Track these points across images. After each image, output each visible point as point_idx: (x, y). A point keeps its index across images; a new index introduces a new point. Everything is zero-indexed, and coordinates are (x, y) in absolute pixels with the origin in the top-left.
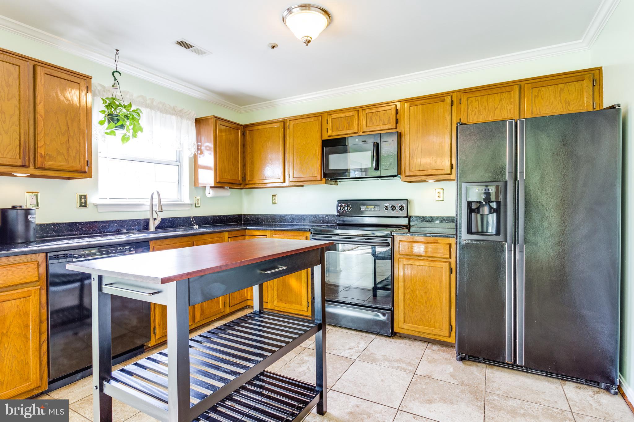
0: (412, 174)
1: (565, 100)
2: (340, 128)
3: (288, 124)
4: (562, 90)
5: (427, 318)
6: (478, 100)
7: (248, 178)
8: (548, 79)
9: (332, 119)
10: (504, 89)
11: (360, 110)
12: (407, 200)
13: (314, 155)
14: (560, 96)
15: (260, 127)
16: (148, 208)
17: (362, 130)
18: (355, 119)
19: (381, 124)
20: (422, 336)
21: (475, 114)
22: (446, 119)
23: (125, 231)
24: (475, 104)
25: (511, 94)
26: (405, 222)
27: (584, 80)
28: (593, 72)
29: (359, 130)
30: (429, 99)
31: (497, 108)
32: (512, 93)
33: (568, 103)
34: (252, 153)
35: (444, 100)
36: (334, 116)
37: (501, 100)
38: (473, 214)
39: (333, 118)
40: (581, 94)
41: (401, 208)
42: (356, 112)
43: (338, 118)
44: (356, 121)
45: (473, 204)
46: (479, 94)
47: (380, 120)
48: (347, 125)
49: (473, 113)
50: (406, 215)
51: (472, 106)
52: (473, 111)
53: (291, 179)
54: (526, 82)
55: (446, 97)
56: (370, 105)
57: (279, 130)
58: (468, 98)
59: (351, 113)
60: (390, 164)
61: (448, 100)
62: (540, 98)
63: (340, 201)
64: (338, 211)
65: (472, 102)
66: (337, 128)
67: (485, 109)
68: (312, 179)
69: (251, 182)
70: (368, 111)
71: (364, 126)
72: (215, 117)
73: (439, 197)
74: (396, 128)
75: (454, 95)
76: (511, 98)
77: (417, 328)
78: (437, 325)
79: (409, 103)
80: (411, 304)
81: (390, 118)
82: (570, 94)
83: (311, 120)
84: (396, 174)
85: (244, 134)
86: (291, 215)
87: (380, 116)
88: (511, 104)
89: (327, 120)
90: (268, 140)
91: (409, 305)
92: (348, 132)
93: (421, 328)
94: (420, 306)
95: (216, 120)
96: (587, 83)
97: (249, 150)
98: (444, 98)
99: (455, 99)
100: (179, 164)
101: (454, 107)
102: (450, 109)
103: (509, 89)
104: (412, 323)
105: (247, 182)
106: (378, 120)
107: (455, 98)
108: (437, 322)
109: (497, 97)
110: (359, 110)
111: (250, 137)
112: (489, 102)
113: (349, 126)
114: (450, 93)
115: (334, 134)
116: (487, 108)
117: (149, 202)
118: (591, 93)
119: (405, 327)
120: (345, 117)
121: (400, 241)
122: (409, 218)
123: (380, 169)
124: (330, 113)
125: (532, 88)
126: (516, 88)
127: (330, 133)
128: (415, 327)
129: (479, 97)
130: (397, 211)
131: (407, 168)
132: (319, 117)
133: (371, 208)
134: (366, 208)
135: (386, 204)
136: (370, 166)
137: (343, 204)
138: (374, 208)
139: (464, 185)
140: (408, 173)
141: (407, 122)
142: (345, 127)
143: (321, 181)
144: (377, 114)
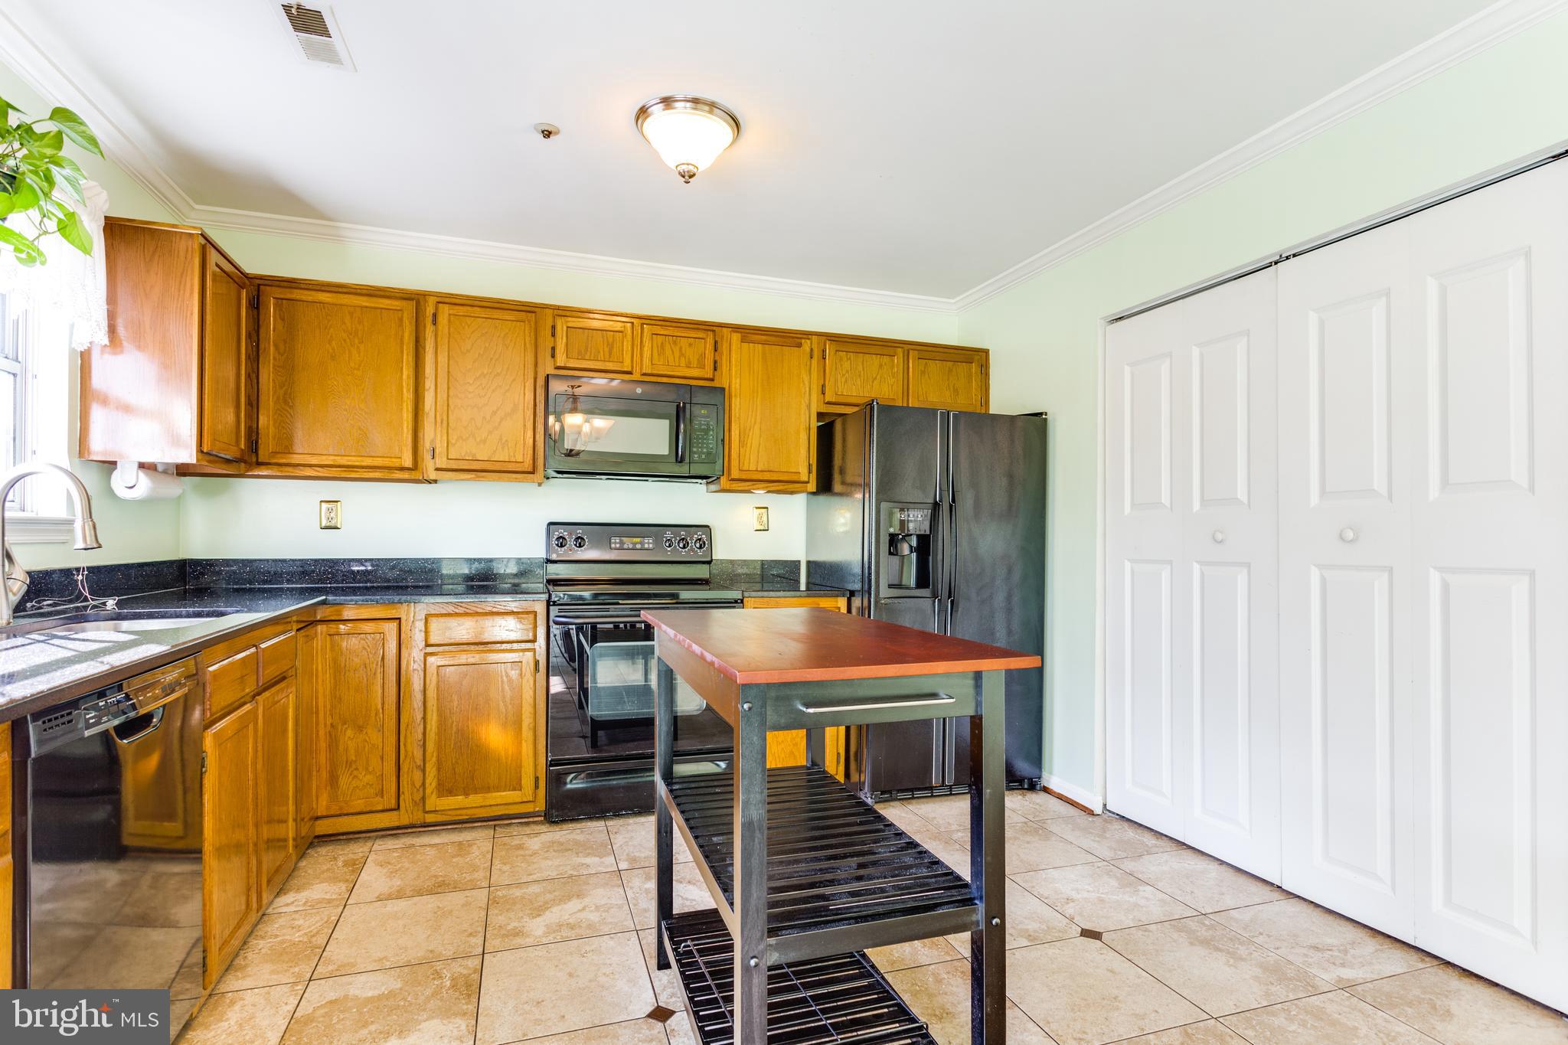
1: (954, 387)
2: (588, 354)
3: (431, 309)
4: (950, 371)
6: (850, 358)
7: (269, 445)
8: (937, 349)
9: (568, 327)
10: (886, 351)
11: (639, 323)
12: (708, 527)
14: (948, 379)
17: (641, 369)
18: (627, 341)
19: (683, 363)
21: (846, 381)
22: (803, 381)
24: (846, 365)
25: (892, 360)
26: (703, 572)
27: (972, 363)
28: (980, 354)
29: (634, 367)
30: (778, 336)
31: (875, 378)
32: (895, 358)
33: (956, 391)
34: (288, 369)
35: (799, 345)
36: (573, 322)
37: (881, 366)
39: (570, 325)
40: (970, 381)
41: (701, 543)
42: (628, 326)
43: (582, 328)
44: (627, 346)
46: (852, 348)
47: (682, 355)
48: (607, 349)
49: (843, 380)
50: (708, 559)
51: (841, 366)
52: (843, 375)
53: (441, 462)
54: (914, 347)
55: (803, 341)
56: (661, 319)
57: (401, 320)
58: (835, 351)
60: (709, 453)
61: (805, 345)
62: (927, 375)
63: (555, 526)
65: (841, 358)
66: (579, 353)
67: (860, 376)
68: (507, 466)
69: (283, 458)
71: (647, 361)
73: (761, 523)
74: (713, 378)
75: (815, 340)
76: (893, 367)
79: (739, 335)
81: (703, 356)
82: (958, 378)
84: (717, 474)
86: (396, 559)
87: (681, 348)
88: (892, 376)
89: (554, 327)
90: (356, 341)
92: (609, 366)
96: (974, 368)
97: (274, 359)
98: (799, 340)
101: (815, 361)
102: (807, 363)
103: (891, 351)
106: (677, 354)
107: (816, 346)
109: (876, 360)
110: (634, 322)
111: (283, 319)
112: (865, 366)
113: (610, 353)
114: (808, 334)
115: (572, 364)
116: (862, 374)
118: (978, 383)
120: (602, 331)
123: (686, 461)
124: (561, 311)
125: (919, 358)
126: (900, 353)
127: (560, 360)
129: (852, 354)
130: (692, 549)
131: (734, 463)
132: (530, 314)
133: (635, 544)
134: (622, 543)
135: (669, 534)
136: (666, 452)
137: (566, 533)
138: (642, 543)
139: (884, 505)
140: (735, 474)
141: (736, 371)
142: (599, 352)
143: (531, 475)
144: (675, 343)
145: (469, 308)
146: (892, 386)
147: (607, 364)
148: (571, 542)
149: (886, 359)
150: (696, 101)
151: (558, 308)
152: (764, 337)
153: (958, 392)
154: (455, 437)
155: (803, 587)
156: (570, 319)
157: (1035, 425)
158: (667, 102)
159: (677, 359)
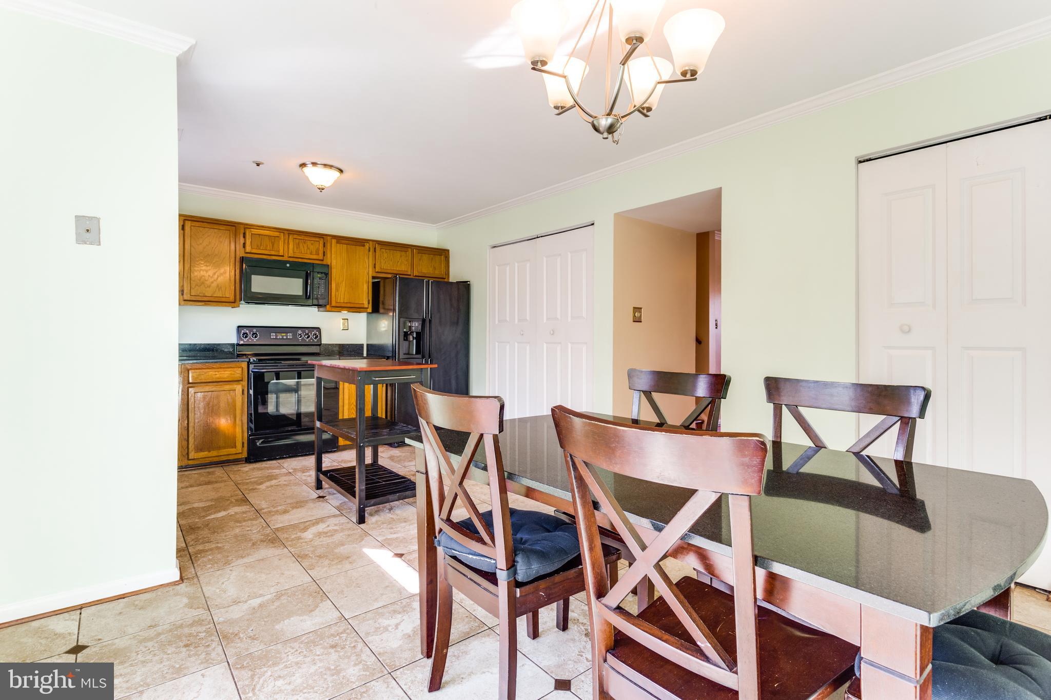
1: (434, 266)
4: (431, 258)
6: (387, 252)
8: (426, 249)
9: (252, 234)
10: (403, 249)
14: (431, 263)
17: (288, 254)
18: (281, 241)
19: (308, 252)
21: (385, 262)
22: (365, 262)
24: (385, 255)
27: (442, 255)
28: (445, 251)
29: (284, 254)
30: (354, 241)
31: (399, 262)
32: (407, 253)
33: (435, 268)
35: (364, 246)
36: (254, 232)
37: (401, 256)
39: (252, 232)
40: (440, 262)
42: (282, 234)
43: (259, 234)
44: (281, 244)
46: (388, 247)
47: (308, 248)
48: (271, 245)
49: (384, 262)
51: (383, 255)
52: (384, 260)
53: (187, 297)
54: (416, 248)
55: (366, 244)
56: (298, 232)
58: (380, 248)
59: (276, 233)
60: (322, 295)
61: (367, 246)
62: (422, 261)
65: (382, 252)
67: (392, 260)
68: (222, 300)
70: (295, 237)
71: (291, 251)
74: (323, 260)
75: (371, 243)
76: (406, 256)
79: (335, 240)
81: (318, 249)
82: (435, 262)
83: (221, 227)
84: (322, 304)
87: (307, 245)
88: (406, 261)
89: (245, 233)
96: (442, 258)
98: (364, 243)
99: (371, 246)
101: (371, 253)
102: (367, 254)
103: (406, 249)
106: (306, 248)
109: (398, 253)
110: (285, 232)
112: (394, 256)
113: (273, 247)
114: (367, 241)
115: (254, 252)
118: (445, 265)
120: (269, 236)
123: (308, 298)
125: (418, 253)
126: (410, 250)
127: (248, 249)
129: (387, 250)
130: (312, 339)
131: (333, 299)
132: (233, 227)
133: (283, 336)
134: (276, 336)
135: (300, 332)
136: (302, 294)
137: (247, 331)
138: (287, 336)
139: (401, 319)
140: (334, 304)
141: (334, 257)
142: (267, 246)
143: (233, 304)
144: (305, 243)
145: (201, 223)
146: (406, 265)
147: (271, 252)
148: (250, 335)
149: (403, 253)
150: (325, 165)
151: (247, 225)
152: (347, 242)
154: (194, 285)
155: (365, 354)
156: (252, 230)
157: (464, 288)
158: (314, 164)
159: (306, 250)
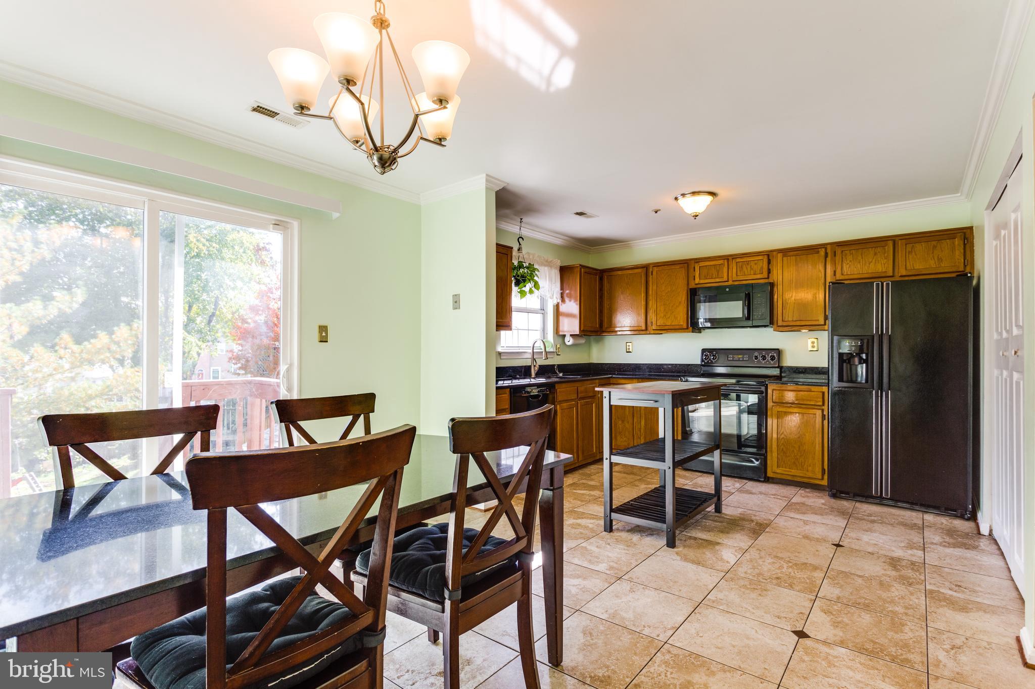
0: (785, 325)
1: (938, 257)
2: (709, 276)
3: (651, 270)
4: (935, 247)
5: (800, 462)
6: (852, 254)
7: (605, 325)
8: (922, 235)
9: (699, 267)
11: (730, 258)
12: (778, 349)
13: (680, 303)
14: (933, 253)
15: (620, 273)
16: (530, 356)
17: (732, 279)
18: (725, 268)
19: (752, 272)
20: (796, 480)
21: (850, 267)
22: (820, 271)
23: (518, 377)
24: (850, 257)
25: (885, 249)
26: (776, 372)
27: (955, 238)
28: (965, 231)
29: (728, 279)
30: (802, 250)
31: (871, 262)
32: (886, 247)
33: (940, 260)
34: (610, 298)
35: (818, 252)
36: (702, 264)
37: (875, 254)
38: (845, 364)
39: (700, 265)
40: (953, 250)
41: (773, 358)
42: (726, 261)
43: (706, 266)
44: (725, 270)
45: (845, 356)
46: (854, 247)
47: (751, 269)
48: (716, 273)
49: (848, 266)
50: (777, 365)
51: (846, 259)
52: (848, 264)
53: (654, 327)
54: (901, 238)
55: (820, 249)
56: (741, 254)
57: (642, 276)
58: (842, 251)
59: (721, 262)
60: (762, 315)
61: (822, 252)
62: (913, 253)
63: (704, 351)
64: (702, 361)
65: (846, 255)
66: (705, 277)
67: (860, 262)
68: (677, 327)
69: (610, 329)
70: (738, 260)
71: (734, 275)
72: (580, 265)
73: (813, 347)
74: (768, 278)
75: (829, 247)
76: (885, 253)
77: (791, 472)
78: (810, 468)
79: (781, 254)
80: (784, 449)
81: (762, 268)
82: (942, 251)
83: (677, 267)
84: (768, 324)
85: (601, 279)
87: (751, 266)
88: (885, 259)
89: (694, 268)
90: (628, 286)
91: (783, 450)
92: (717, 280)
93: (794, 472)
94: (793, 451)
95: (581, 269)
96: (958, 242)
98: (818, 249)
99: (829, 251)
100: (543, 312)
101: (829, 259)
102: (824, 261)
103: (883, 243)
104: (786, 468)
105: (604, 329)
106: (749, 269)
108: (810, 466)
109: (872, 251)
110: (728, 258)
111: (609, 283)
112: (863, 256)
113: (718, 275)
114: (824, 246)
115: (702, 281)
117: (531, 351)
118: (962, 251)
119: (778, 471)
120: (714, 265)
121: (773, 390)
122: (781, 368)
123: (751, 319)
124: (697, 260)
125: (906, 244)
126: (891, 244)
127: (697, 281)
128: (788, 471)
129: (853, 250)
130: (768, 361)
131: (780, 318)
132: (685, 264)
133: (739, 358)
134: (733, 358)
135: (756, 354)
136: (741, 316)
138: (743, 358)
140: (780, 323)
141: (780, 273)
142: (712, 275)
143: (686, 330)
144: (748, 264)
145: (663, 267)
146: (884, 264)
147: (715, 279)
148: (710, 357)
149: (879, 249)
152: (796, 252)
153: (942, 260)
154: (658, 318)
156: (700, 262)
159: (749, 271)
